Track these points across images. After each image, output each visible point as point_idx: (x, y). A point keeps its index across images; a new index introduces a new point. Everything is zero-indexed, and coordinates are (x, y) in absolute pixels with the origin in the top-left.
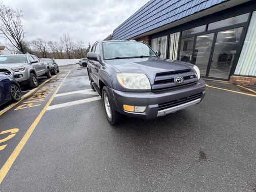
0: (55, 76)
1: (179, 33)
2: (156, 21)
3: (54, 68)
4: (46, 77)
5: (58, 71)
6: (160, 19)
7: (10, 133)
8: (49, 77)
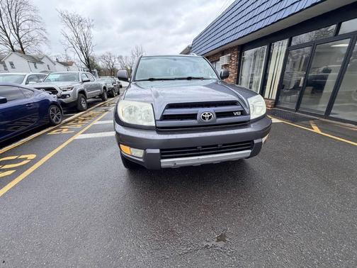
0: (112, 99)
1: (286, 42)
2: (250, 23)
3: (113, 89)
4: (101, 99)
5: (119, 94)
6: (255, 20)
7: (26, 159)
8: (104, 100)
